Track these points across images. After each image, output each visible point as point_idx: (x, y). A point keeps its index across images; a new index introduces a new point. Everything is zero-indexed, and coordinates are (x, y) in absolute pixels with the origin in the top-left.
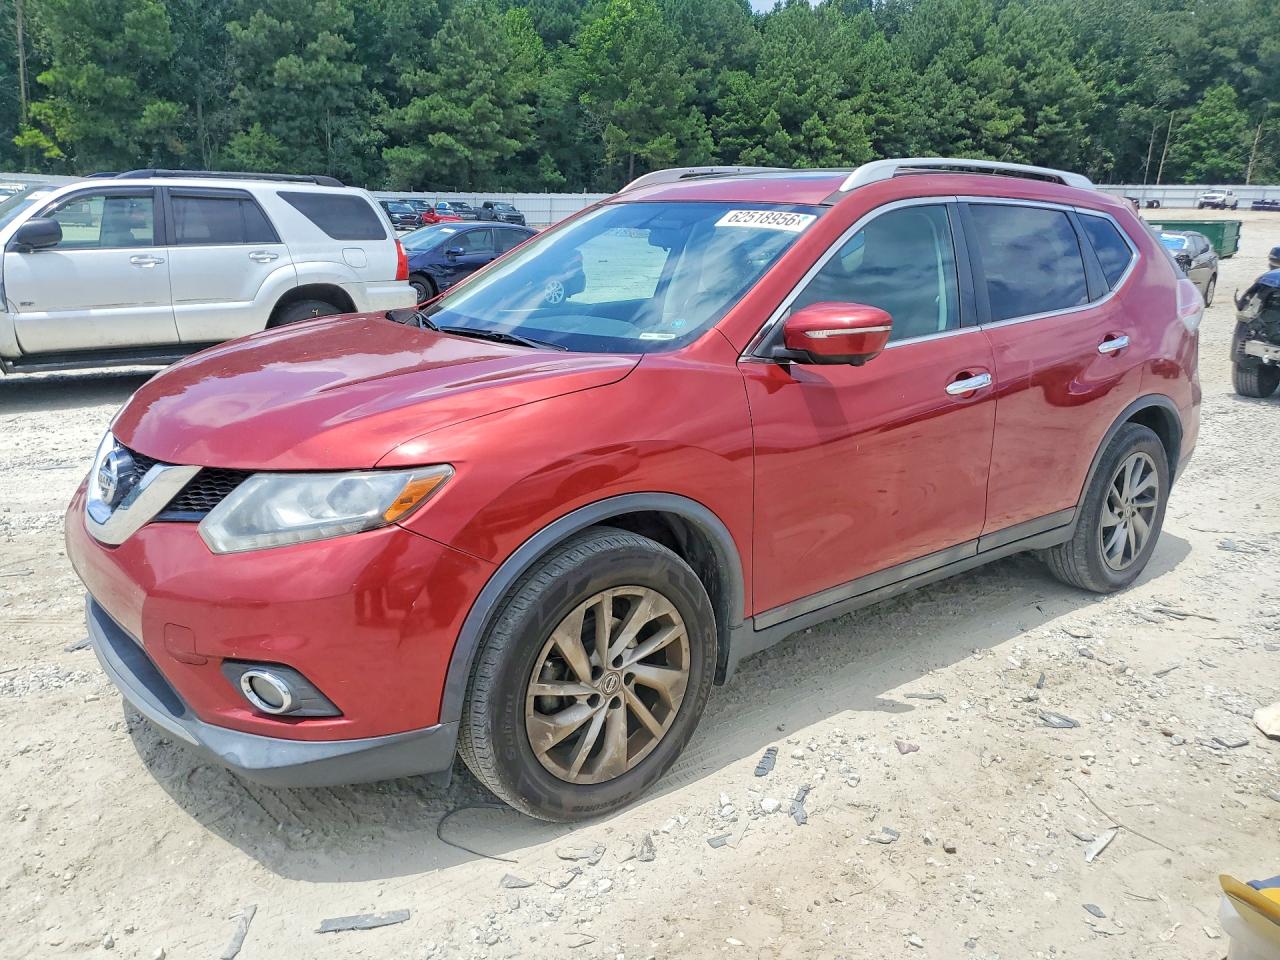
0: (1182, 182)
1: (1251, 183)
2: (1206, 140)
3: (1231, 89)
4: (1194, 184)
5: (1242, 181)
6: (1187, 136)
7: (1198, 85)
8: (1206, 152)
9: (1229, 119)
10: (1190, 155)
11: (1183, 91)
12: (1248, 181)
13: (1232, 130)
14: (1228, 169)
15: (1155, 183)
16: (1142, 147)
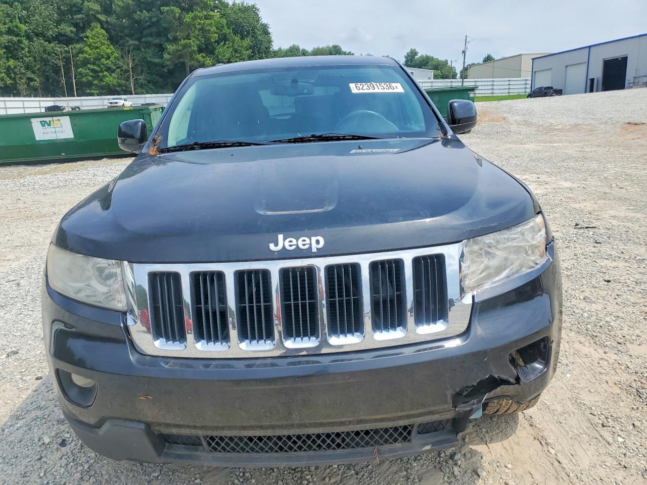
0: (92, 95)
1: (136, 94)
2: (98, 66)
3: (104, 32)
4: (101, 96)
5: (131, 94)
6: (85, 62)
7: (81, 27)
8: (101, 74)
9: (109, 51)
10: (91, 76)
11: (72, 32)
12: (133, 92)
13: (112, 59)
14: (120, 85)
15: (74, 96)
16: (57, 71)
